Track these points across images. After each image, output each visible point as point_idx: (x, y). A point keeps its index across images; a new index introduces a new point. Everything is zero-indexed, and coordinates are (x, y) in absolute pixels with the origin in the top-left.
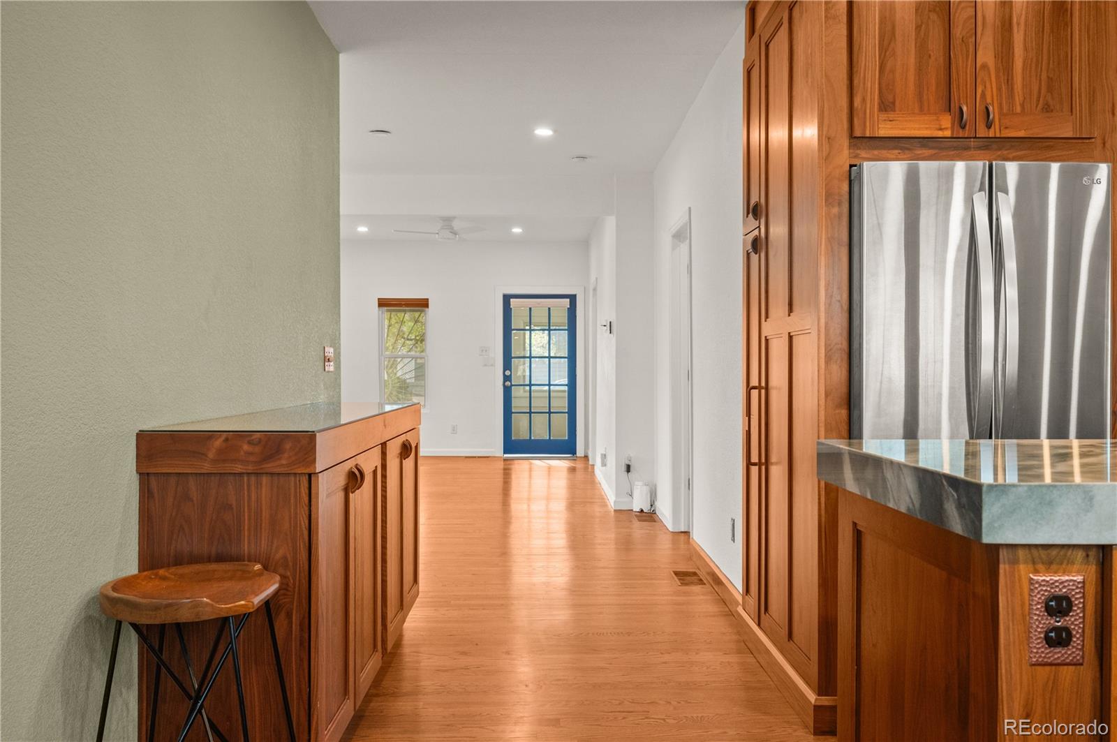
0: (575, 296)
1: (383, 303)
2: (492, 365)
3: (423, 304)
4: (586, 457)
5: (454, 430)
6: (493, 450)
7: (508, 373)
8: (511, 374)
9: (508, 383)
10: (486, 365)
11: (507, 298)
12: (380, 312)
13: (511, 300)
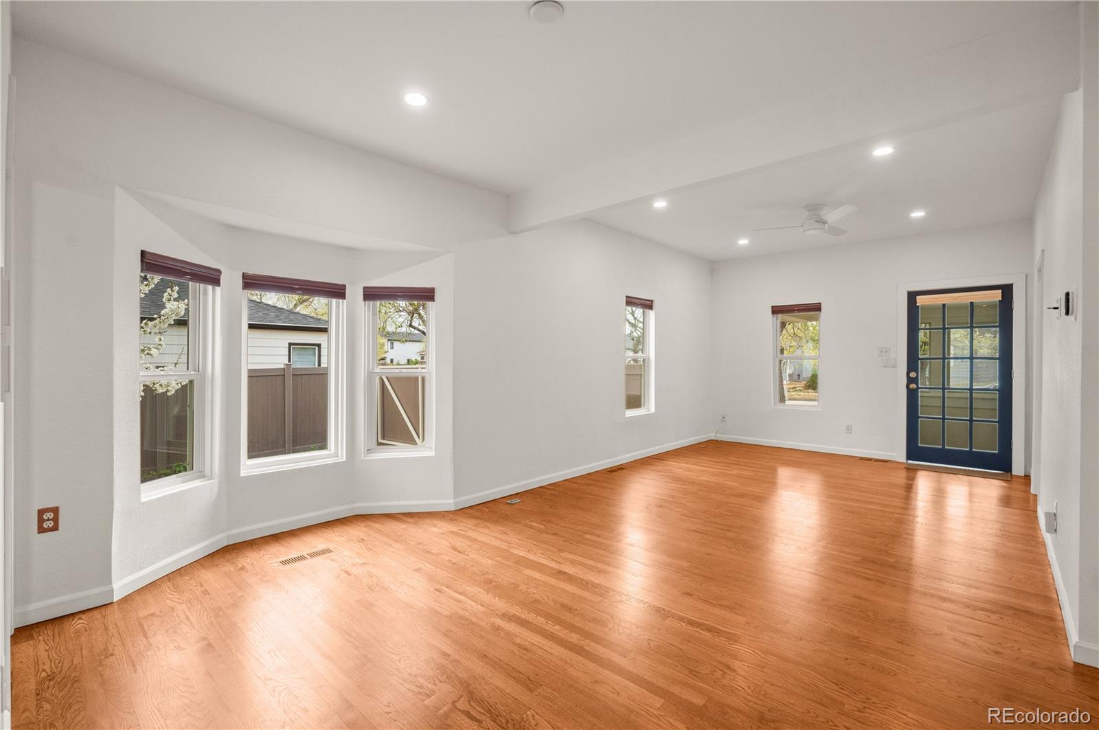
0: (1011, 286)
1: (776, 310)
2: (893, 367)
3: (817, 308)
4: (1027, 478)
5: (849, 430)
6: (895, 454)
7: (913, 375)
8: (917, 376)
9: (913, 386)
10: (885, 366)
11: (912, 296)
12: (775, 319)
13: (918, 297)
